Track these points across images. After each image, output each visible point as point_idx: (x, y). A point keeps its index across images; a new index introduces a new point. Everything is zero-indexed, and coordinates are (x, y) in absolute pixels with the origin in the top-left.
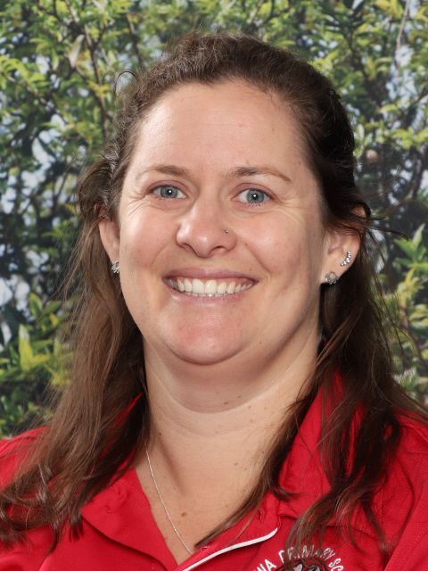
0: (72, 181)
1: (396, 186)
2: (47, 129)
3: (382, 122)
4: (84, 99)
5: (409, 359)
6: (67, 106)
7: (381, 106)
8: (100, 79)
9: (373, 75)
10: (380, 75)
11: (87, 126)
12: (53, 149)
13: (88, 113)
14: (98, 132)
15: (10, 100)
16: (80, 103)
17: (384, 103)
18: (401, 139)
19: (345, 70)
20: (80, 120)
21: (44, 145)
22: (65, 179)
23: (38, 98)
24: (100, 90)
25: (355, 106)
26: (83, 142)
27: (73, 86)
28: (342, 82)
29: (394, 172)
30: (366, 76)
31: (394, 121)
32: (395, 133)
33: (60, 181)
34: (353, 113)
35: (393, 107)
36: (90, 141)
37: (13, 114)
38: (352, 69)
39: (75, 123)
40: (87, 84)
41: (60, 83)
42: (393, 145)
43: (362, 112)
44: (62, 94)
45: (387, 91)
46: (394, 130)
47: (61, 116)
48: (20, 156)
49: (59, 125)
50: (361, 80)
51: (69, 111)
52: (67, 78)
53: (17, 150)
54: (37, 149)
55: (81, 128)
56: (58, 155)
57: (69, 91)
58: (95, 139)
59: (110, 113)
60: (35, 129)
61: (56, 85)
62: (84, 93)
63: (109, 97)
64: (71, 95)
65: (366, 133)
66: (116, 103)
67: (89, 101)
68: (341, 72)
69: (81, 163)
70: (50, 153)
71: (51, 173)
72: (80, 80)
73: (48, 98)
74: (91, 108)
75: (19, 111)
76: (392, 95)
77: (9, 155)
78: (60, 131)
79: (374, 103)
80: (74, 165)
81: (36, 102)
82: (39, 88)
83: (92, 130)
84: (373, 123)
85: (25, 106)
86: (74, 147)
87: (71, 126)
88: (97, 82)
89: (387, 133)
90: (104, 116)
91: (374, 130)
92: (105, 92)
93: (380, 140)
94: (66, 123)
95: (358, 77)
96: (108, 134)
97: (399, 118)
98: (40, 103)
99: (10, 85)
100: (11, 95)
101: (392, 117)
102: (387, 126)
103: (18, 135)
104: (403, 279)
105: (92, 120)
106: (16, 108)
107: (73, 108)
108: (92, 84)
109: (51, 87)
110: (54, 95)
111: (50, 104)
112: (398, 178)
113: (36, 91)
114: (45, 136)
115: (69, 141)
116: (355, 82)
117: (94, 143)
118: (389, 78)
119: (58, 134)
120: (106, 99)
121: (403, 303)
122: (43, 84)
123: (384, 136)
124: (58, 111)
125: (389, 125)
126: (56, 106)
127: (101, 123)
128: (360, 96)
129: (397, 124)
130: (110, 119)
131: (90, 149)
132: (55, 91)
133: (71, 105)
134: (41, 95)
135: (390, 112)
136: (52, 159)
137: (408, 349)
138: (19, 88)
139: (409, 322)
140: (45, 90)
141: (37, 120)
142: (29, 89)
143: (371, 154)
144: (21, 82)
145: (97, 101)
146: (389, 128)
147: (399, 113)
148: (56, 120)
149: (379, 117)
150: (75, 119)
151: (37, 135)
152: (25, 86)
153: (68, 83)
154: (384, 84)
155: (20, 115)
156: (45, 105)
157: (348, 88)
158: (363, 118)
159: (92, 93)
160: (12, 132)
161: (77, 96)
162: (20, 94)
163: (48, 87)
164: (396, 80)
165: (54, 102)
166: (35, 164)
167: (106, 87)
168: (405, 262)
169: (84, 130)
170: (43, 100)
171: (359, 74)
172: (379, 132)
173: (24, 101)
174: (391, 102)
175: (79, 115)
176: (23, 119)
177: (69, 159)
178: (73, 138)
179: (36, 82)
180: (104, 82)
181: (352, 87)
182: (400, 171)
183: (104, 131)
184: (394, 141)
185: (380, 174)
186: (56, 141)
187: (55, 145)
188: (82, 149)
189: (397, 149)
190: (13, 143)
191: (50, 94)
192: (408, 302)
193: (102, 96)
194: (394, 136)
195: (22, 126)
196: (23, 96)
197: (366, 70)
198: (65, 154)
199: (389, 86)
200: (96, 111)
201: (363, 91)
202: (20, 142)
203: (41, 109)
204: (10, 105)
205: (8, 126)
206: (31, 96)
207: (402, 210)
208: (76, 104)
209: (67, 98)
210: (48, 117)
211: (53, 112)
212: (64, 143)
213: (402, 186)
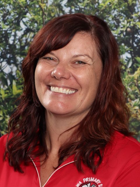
0: (32, 34)
1: (136, 40)
2: (25, 17)
3: (133, 19)
4: (37, 8)
5: (137, 96)
6: (32, 10)
7: (132, 14)
8: (43, 2)
9: (131, 4)
10: (133, 4)
11: (38, 17)
12: (27, 24)
13: (38, 13)
14: (41, 19)
15: (14, 7)
16: (36, 9)
17: (134, 13)
18: (139, 25)
19: (122, 2)
20: (36, 15)
21: (24, 23)
22: (30, 33)
23: (23, 7)
24: (43, 5)
25: (124, 14)
26: (36, 22)
27: (34, 4)
28: (121, 6)
29: (136, 36)
30: (128, 4)
31: (137, 19)
32: (136, 23)
33: (28, 34)
34: (124, 16)
35: (136, 15)
36: (38, 22)
37: (14, 12)
38: (124, 2)
39: (34, 16)
40: (39, 3)
41: (30, 3)
42: (136, 27)
43: (127, 16)
44: (30, 6)
45: (135, 9)
46: (136, 22)
47: (30, 13)
48: (16, 26)
49: (29, 16)
50: (127, 5)
51: (32, 12)
52: (32, 1)
53: (15, 24)
54: (21, 24)
55: (36, 17)
56: (28, 26)
57: (33, 6)
58: (40, 21)
59: (45, 13)
60: (21, 17)
61: (29, 3)
62: (37, 6)
63: (45, 8)
64: (33, 7)
65: (127, 23)
66: (47, 10)
67: (39, 9)
68: (120, 2)
69: (35, 29)
70: (26, 25)
71: (26, 32)
72: (36, 2)
73: (26, 7)
74: (39, 11)
75: (16, 11)
76: (136, 11)
77: (12, 25)
78: (29, 18)
79: (130, 13)
80: (33, 29)
81: (22, 9)
82: (23, 4)
83: (39, 18)
84: (130, 20)
85: (18, 10)
86: (33, 23)
87: (33, 17)
88: (42, 3)
89: (134, 23)
90: (43, 14)
91: (130, 22)
92: (44, 6)
93: (132, 25)
94: (31, 16)
95: (126, 5)
96: (44, 20)
97: (138, 18)
98: (23, 9)
99: (14, 3)
100: (14, 6)
101: (136, 18)
102: (134, 21)
103: (16, 19)
104: (137, 70)
105: (39, 15)
106: (15, 10)
107: (34, 11)
108: (40, 3)
109: (27, 4)
110: (28, 7)
111: (26, 9)
112: (137, 38)
113: (22, 5)
114: (24, 20)
115: (32, 22)
116: (125, 6)
117: (40, 22)
118: (136, 5)
119: (28, 19)
120: (44, 9)
121: (136, 78)
122: (25, 3)
123: (133, 24)
124: (29, 12)
125: (135, 20)
126: (28, 10)
127: (42, 16)
128: (126, 11)
129: (138, 20)
130: (45, 15)
131: (38, 24)
132: (28, 5)
133: (33, 10)
134: (24, 6)
135: (135, 16)
136: (26, 27)
137: (137, 93)
138: (17, 4)
139: (138, 84)
140: (25, 5)
141: (22, 14)
142: (20, 4)
143: (129, 29)
144: (17, 2)
145: (41, 9)
146: (135, 21)
147: (138, 17)
148: (28, 14)
149: (132, 18)
150: (34, 14)
151: (22, 19)
152: (19, 3)
153: (32, 3)
154: (134, 7)
155: (16, 13)
156: (25, 10)
157: (122, 8)
158: (127, 18)
159: (40, 6)
160: (14, 18)
161: (35, 7)
162: (17, 6)
163: (26, 4)
164: (138, 6)
165: (28, 9)
166: (21, 28)
167: (44, 5)
168: (138, 65)
169: (37, 18)
170: (24, 8)
171: (126, 3)
172: (132, 22)
173: (18, 8)
174: (136, 13)
175: (35, 13)
176: (18, 14)
177: (32, 27)
178: (33, 21)
179: (22, 2)
180: (44, 3)
181: (124, 8)
182: (138, 35)
183: (43, 19)
184: (136, 25)
185: (131, 36)
186: (28, 21)
187: (27, 23)
188: (36, 24)
189: (137, 28)
190: (14, 22)
191: (27, 6)
192: (138, 78)
193: (43, 7)
194: (136, 24)
195: (17, 16)
196: (18, 7)
197: (129, 2)
198: (30, 26)
199: (136, 8)
200: (41, 12)
201: (127, 9)
202: (16, 21)
203: (24, 11)
204: (13, 9)
205: (13, 16)
206: (20, 7)
207: (138, 48)
208: (34, 10)
209: (32, 8)
210: (25, 14)
211: (27, 12)
212: (30, 22)
213: (138, 40)
